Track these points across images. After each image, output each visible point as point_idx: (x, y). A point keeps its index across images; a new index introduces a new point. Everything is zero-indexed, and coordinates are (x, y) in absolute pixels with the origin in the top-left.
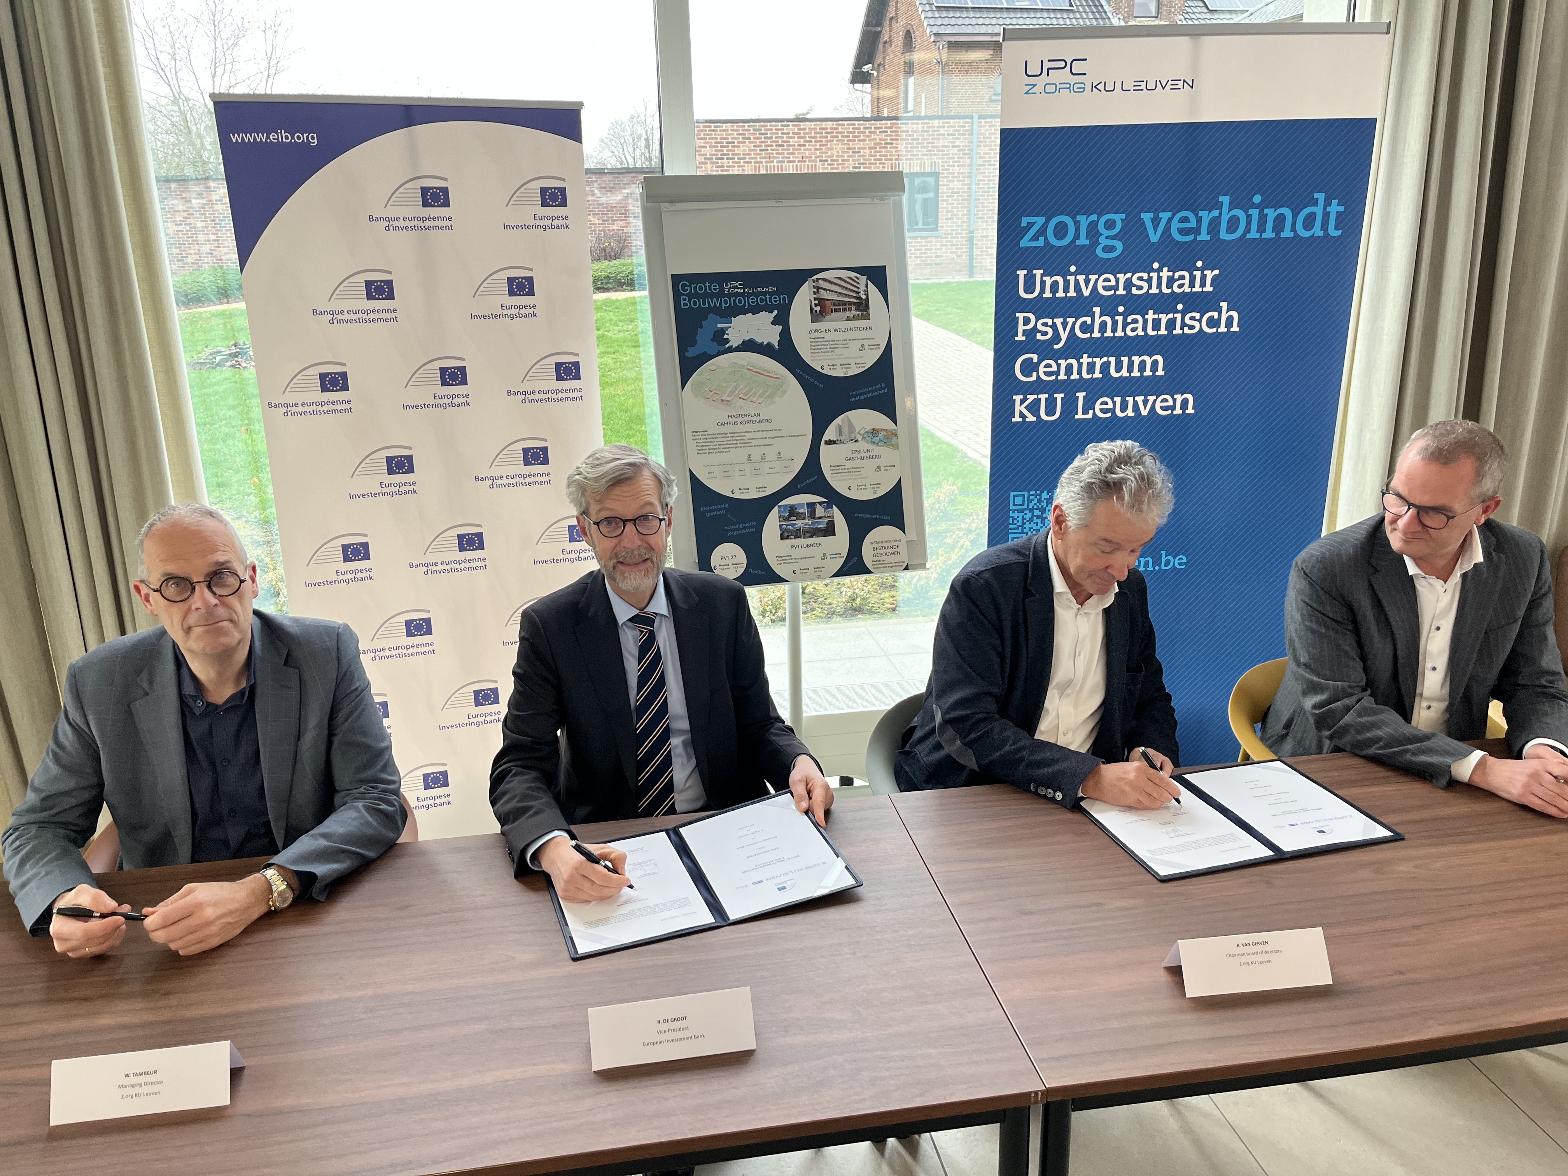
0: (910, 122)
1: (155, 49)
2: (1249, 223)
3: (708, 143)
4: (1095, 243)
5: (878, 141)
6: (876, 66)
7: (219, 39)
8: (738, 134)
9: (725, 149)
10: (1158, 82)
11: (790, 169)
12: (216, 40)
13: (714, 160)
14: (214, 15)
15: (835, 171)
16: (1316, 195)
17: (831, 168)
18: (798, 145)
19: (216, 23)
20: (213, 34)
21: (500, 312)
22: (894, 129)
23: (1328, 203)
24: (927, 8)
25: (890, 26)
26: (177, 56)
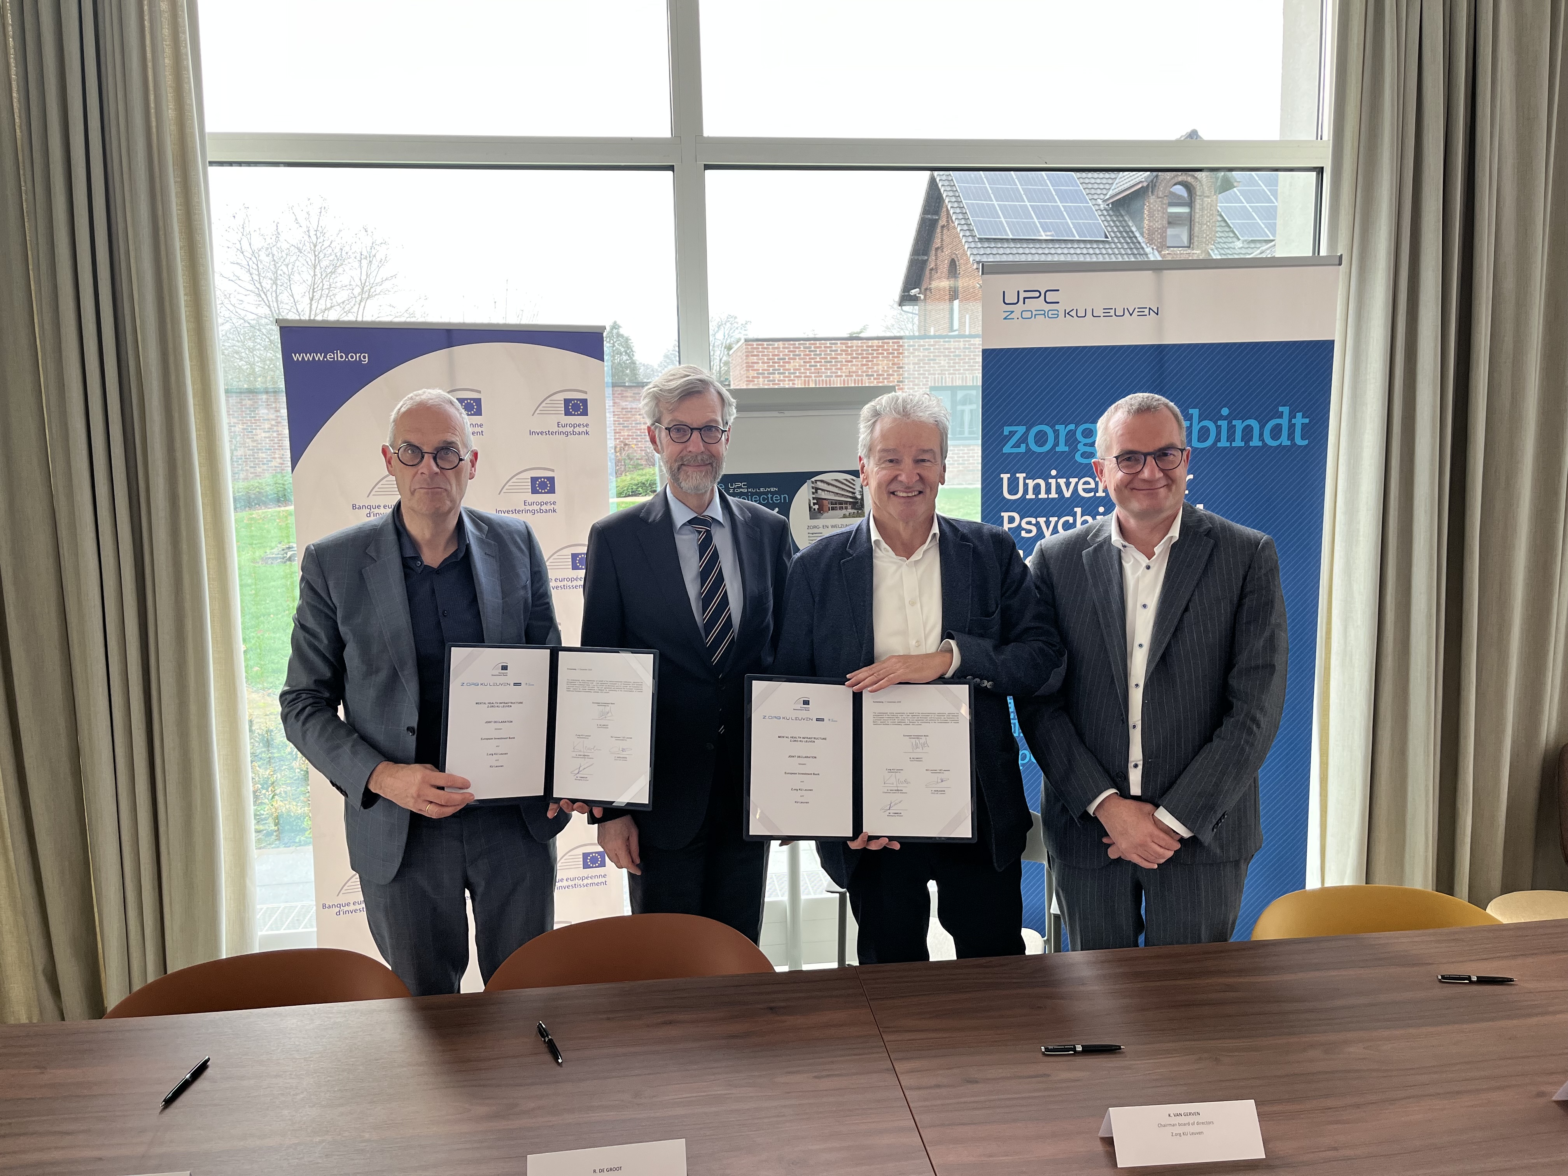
0: (952, 340)
1: (259, 275)
2: (1219, 433)
3: (761, 359)
4: (1074, 449)
5: (921, 358)
6: (923, 290)
7: (318, 267)
8: (789, 351)
9: (776, 365)
10: (1126, 310)
11: (838, 383)
12: (315, 268)
13: (766, 375)
14: (315, 246)
15: (880, 385)
16: (1281, 409)
17: (877, 382)
18: (846, 361)
19: (317, 253)
20: (313, 263)
21: (522, 507)
22: (937, 347)
23: (1292, 416)
24: (970, 239)
25: (936, 255)
26: (279, 282)
